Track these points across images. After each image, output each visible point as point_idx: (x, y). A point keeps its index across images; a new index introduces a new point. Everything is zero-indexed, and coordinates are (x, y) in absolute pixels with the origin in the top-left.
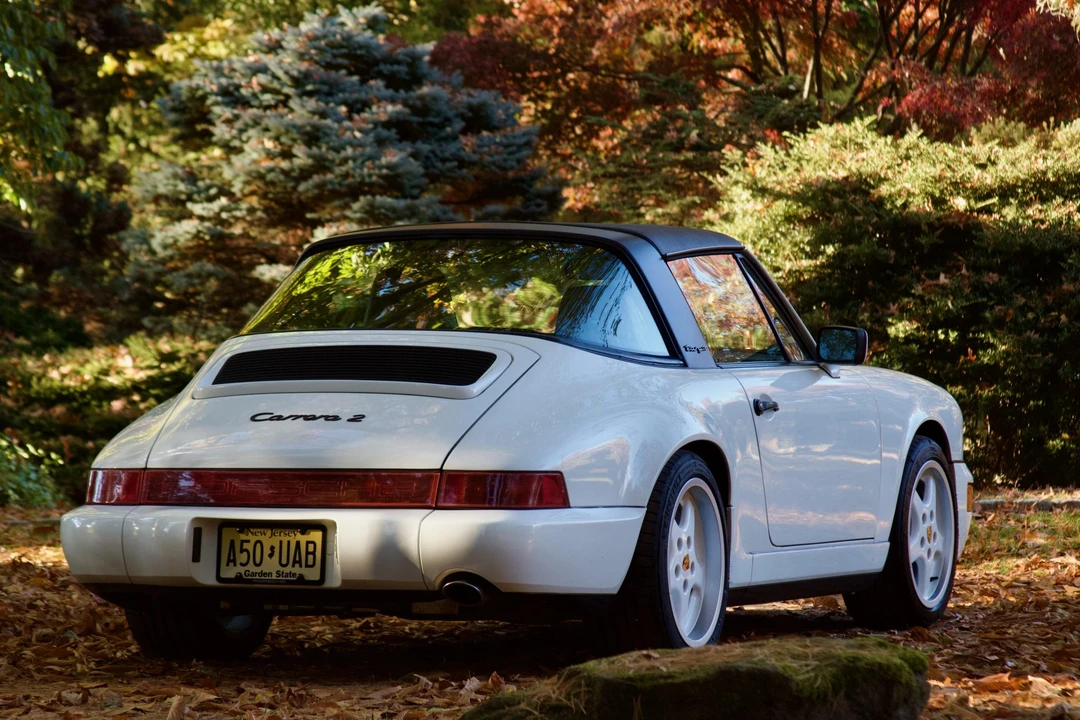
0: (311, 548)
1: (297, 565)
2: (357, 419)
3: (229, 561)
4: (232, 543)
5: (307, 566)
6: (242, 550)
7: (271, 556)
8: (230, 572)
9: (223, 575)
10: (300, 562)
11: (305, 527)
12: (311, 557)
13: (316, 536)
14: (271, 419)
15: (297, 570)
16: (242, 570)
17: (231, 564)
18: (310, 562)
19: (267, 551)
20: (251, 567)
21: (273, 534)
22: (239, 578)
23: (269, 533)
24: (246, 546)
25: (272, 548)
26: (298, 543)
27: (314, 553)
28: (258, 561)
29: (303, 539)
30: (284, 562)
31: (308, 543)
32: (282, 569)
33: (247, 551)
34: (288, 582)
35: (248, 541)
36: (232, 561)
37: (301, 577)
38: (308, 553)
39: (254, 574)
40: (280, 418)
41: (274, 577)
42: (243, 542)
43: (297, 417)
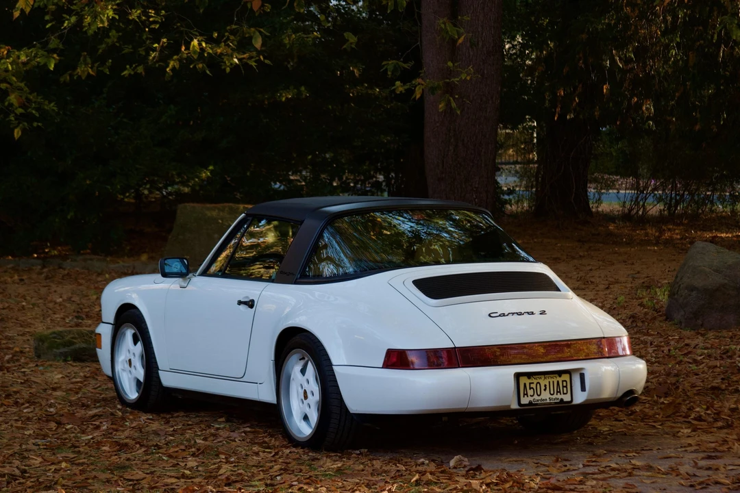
0: (565, 384)
1: (559, 394)
2: (543, 313)
3: (524, 394)
4: (525, 384)
5: (564, 394)
6: (530, 388)
7: (545, 390)
8: (525, 401)
9: (522, 403)
10: (560, 392)
11: (560, 373)
12: (565, 389)
13: (566, 377)
14: (500, 316)
15: (560, 396)
16: (531, 399)
17: (526, 396)
18: (565, 392)
19: (543, 388)
20: (536, 397)
21: (545, 378)
22: (530, 403)
23: (543, 376)
24: (532, 386)
25: (545, 386)
26: (558, 382)
27: (566, 387)
28: (539, 393)
29: (560, 379)
30: (552, 393)
31: (563, 381)
32: (551, 396)
33: (533, 388)
34: (556, 403)
35: (533, 383)
36: (526, 394)
37: (562, 400)
38: (563, 387)
39: (538, 401)
40: (504, 315)
41: (548, 401)
42: (530, 384)
43: (513, 314)
